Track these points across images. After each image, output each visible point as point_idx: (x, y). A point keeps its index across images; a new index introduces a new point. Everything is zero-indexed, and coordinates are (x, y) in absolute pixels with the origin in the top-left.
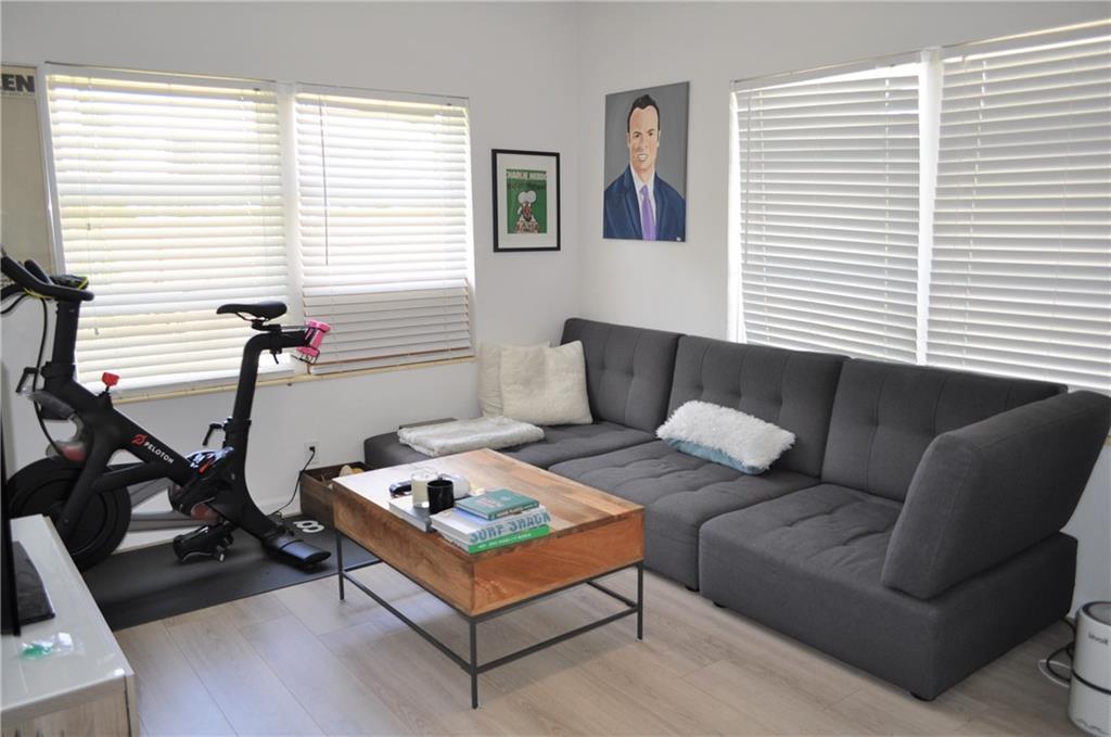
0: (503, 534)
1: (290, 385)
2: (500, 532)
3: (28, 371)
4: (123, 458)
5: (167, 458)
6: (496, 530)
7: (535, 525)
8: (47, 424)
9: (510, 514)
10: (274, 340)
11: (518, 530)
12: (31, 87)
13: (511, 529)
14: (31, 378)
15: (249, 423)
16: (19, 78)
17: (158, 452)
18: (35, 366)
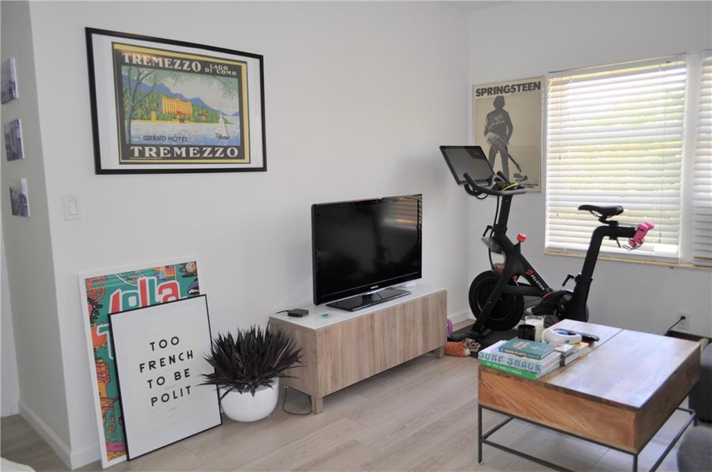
0: (501, 363)
1: (672, 268)
2: (499, 360)
3: (489, 227)
4: (522, 280)
5: (541, 286)
6: (497, 358)
7: (527, 369)
8: (492, 254)
9: (514, 354)
10: (615, 231)
11: (513, 366)
12: (539, 88)
13: (508, 363)
14: (490, 231)
15: (592, 280)
16: (535, 83)
17: (537, 282)
18: (492, 225)
